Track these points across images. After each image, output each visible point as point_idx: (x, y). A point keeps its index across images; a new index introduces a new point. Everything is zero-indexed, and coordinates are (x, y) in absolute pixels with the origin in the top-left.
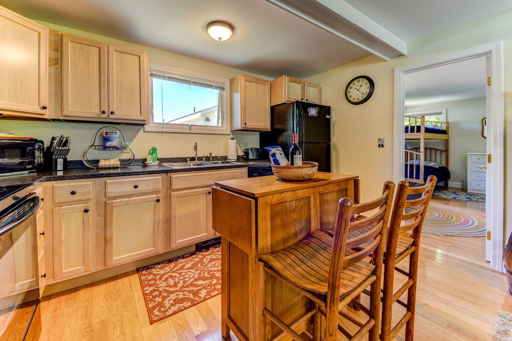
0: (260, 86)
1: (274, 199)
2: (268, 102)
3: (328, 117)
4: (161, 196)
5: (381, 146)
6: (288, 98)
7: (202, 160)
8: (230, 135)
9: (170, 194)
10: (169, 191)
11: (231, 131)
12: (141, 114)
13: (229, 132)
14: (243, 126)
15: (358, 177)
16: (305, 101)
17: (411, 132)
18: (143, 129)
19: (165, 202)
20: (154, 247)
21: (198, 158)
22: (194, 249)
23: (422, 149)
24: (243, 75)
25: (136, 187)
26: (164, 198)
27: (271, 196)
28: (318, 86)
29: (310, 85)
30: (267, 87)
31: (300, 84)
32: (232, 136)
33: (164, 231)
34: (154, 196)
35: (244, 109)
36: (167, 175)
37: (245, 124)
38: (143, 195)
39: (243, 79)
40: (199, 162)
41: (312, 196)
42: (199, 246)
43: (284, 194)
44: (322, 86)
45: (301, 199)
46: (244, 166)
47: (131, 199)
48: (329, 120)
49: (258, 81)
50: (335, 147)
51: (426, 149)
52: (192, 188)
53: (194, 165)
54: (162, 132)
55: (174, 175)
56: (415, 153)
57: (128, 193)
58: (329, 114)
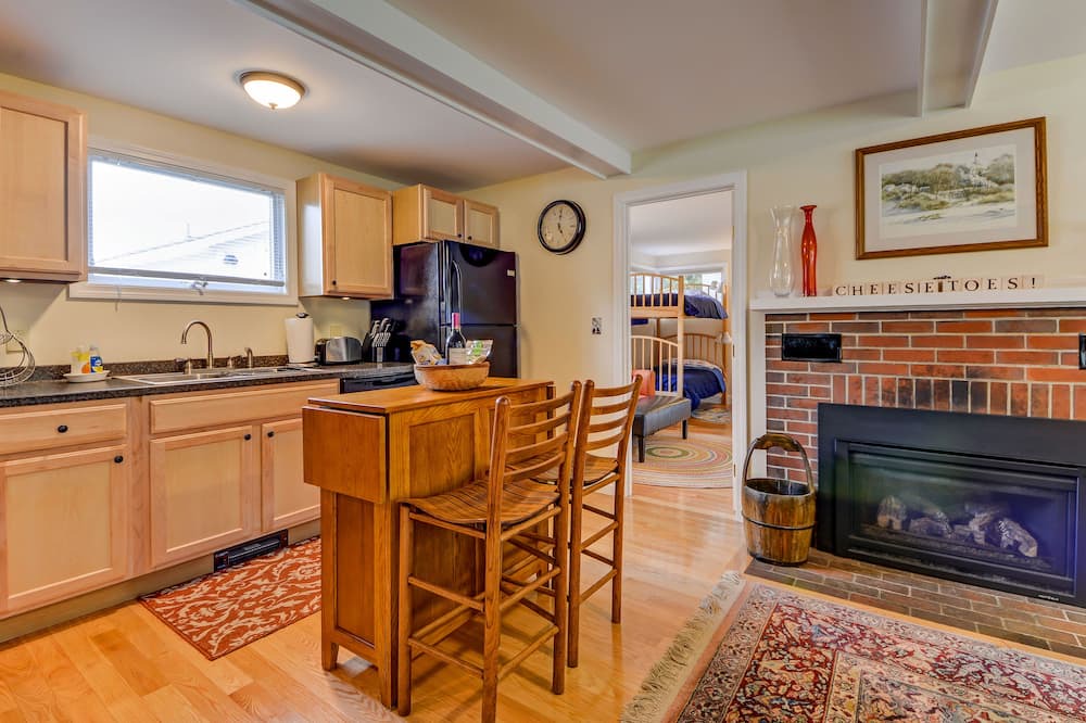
0: (370, 203)
1: (417, 417)
2: (386, 237)
3: (510, 273)
4: (123, 448)
5: (596, 331)
6: (429, 231)
7: (226, 365)
8: (297, 306)
9: (149, 443)
10: (147, 437)
11: (300, 298)
12: (67, 259)
13: (295, 301)
14: (328, 289)
15: (552, 383)
16: (467, 242)
17: (664, 305)
18: (64, 292)
19: (136, 463)
20: (111, 566)
21: (216, 360)
22: (209, 565)
23: (680, 337)
24: (329, 177)
25: (63, 430)
26: (134, 454)
27: (411, 413)
28: (493, 212)
29: (475, 206)
30: (385, 205)
31: (454, 203)
32: (302, 310)
33: (135, 528)
34: (108, 449)
35: (330, 251)
36: (141, 400)
37: (334, 283)
38: (80, 449)
39: (328, 184)
40: (219, 371)
41: (477, 413)
42: (221, 558)
43: (431, 409)
44: (500, 210)
45: (459, 417)
46: (330, 376)
47: (51, 457)
48: (513, 280)
49: (363, 191)
50: (525, 334)
51: (685, 335)
52: (202, 429)
53: (205, 377)
54: (117, 300)
55: (157, 401)
56: (670, 343)
57: (47, 445)
58: (513, 268)
